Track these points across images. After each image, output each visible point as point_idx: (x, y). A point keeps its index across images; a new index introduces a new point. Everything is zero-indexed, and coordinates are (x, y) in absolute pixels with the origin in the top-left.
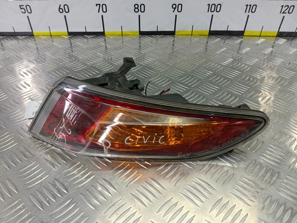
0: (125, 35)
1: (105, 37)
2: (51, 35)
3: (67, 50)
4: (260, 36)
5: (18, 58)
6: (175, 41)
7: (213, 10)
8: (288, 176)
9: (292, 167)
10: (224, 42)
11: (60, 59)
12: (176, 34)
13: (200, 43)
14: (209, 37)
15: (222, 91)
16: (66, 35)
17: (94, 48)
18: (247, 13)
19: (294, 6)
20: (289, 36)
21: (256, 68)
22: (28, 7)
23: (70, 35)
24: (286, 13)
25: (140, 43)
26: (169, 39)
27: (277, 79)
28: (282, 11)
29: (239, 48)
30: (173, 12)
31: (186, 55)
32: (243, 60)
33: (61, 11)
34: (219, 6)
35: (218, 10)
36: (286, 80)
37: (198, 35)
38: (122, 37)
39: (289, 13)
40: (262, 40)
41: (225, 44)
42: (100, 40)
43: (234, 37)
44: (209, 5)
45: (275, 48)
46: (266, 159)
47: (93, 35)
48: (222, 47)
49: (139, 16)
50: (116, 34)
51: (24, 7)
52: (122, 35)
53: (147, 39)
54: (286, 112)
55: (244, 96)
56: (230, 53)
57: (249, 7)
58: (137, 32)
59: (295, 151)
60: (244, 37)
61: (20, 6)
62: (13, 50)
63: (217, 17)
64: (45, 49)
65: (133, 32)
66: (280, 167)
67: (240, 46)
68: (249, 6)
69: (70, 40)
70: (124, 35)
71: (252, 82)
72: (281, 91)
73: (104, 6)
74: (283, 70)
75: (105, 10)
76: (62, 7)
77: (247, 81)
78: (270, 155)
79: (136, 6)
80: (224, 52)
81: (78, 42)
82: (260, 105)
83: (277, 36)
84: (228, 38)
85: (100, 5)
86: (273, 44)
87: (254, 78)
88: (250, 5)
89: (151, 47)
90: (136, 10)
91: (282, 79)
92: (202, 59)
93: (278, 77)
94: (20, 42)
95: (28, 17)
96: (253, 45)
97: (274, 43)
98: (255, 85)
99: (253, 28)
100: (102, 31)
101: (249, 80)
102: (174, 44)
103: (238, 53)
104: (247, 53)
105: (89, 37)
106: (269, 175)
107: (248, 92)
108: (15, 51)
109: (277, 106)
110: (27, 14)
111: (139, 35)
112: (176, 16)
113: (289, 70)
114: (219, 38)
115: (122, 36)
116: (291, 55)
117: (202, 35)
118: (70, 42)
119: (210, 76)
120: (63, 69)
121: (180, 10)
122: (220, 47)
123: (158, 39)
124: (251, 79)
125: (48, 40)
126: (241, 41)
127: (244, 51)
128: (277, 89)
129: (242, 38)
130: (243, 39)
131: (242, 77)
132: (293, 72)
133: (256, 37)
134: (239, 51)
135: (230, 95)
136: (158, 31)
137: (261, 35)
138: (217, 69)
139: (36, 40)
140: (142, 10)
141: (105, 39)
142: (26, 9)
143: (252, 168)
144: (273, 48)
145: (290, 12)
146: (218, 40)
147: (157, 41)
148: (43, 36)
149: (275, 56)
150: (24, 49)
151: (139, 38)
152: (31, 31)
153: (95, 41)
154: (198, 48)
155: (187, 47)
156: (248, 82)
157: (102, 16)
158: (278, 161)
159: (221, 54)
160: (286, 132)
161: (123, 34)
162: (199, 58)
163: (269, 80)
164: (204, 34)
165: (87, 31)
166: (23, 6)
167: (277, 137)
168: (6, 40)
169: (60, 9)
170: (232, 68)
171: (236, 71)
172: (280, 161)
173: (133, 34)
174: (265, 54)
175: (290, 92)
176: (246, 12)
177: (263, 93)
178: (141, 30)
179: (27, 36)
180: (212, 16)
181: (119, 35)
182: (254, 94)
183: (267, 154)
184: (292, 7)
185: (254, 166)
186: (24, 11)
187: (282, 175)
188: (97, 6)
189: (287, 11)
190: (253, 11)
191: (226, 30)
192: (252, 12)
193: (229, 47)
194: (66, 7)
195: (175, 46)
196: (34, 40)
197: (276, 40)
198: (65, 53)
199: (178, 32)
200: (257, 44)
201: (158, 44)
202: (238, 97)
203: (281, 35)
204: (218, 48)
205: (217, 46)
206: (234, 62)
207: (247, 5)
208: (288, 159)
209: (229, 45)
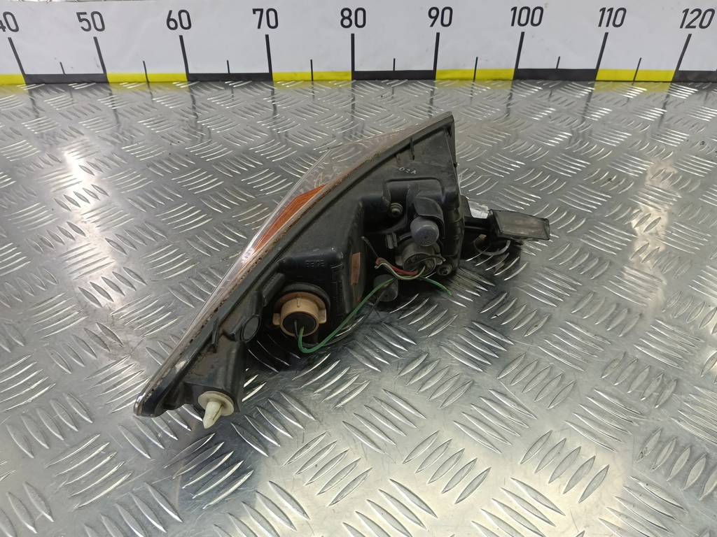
0: (321, 81)
1: (272, 85)
2: (148, 82)
3: (186, 114)
4: (634, 81)
5: (74, 133)
6: (435, 93)
7: (523, 21)
8: (698, 389)
9: (708, 367)
10: (551, 94)
11: (173, 136)
12: (437, 77)
13: (495, 98)
14: (513, 84)
15: (547, 203)
16: (182, 82)
17: (249, 109)
18: (604, 29)
19: (713, 11)
20: (702, 80)
21: (625, 152)
22: (97, 17)
23: (192, 81)
24: (694, 27)
25: (353, 100)
26: (421, 89)
27: (675, 177)
28: (686, 23)
29: (586, 108)
30: (432, 25)
31: (462, 125)
32: (594, 135)
33: (172, 24)
34: (538, 12)
35: (536, 21)
36: (695, 179)
37: (488, 80)
38: (312, 86)
39: (701, 27)
40: (639, 90)
41: (552, 99)
42: (261, 93)
43: (573, 83)
44: (515, 9)
45: (670, 107)
46: (648, 351)
47: (245, 81)
48: (545, 107)
49: (353, 36)
50: (298, 78)
51: (88, 17)
52: (312, 80)
53: (371, 90)
54: (695, 250)
55: (597, 214)
56: (565, 120)
57: (607, 14)
58: (346, 74)
59: (714, 335)
60: (596, 84)
61: (79, 14)
62: (62, 114)
63: (533, 37)
64: (136, 113)
65: (337, 73)
66: (680, 368)
67: (587, 105)
68: (608, 10)
69: (191, 91)
70: (317, 81)
71: (615, 185)
72: (682, 205)
73: (272, 14)
74: (687, 157)
75: (273, 23)
76: (175, 16)
77: (605, 182)
78: (657, 343)
79: (346, 14)
80: (549, 116)
81: (211, 96)
82: (635, 234)
83: (674, 81)
84: (559, 87)
85: (261, 10)
86: (664, 98)
87: (621, 175)
88: (611, 10)
89: (381, 107)
90: (346, 22)
91: (686, 176)
92: (499, 134)
93: (676, 172)
94: (77, 96)
95: (95, 39)
96: (617, 100)
97: (668, 96)
98: (624, 191)
99: (616, 63)
100: (267, 71)
101: (610, 180)
102: (432, 100)
103: (584, 120)
104: (603, 120)
105: (235, 84)
106: (655, 385)
107: (607, 206)
108: (67, 117)
109: (674, 237)
110: (94, 32)
111: (353, 79)
112: (438, 35)
113: (701, 157)
114: (538, 85)
115: (313, 84)
116: (706, 124)
117: (499, 80)
118: (192, 97)
119: (518, 172)
120: (181, 157)
121: (446, 21)
122: (540, 106)
123: (396, 90)
124: (615, 177)
125: (141, 92)
126: (590, 94)
127: (596, 116)
128: (674, 200)
129: (592, 86)
130: (593, 89)
131: (592, 174)
132: (712, 161)
133: (624, 83)
134: (584, 114)
135: (565, 214)
136: (396, 70)
137: (636, 80)
138: (534, 157)
139: (113, 93)
140: (360, 22)
141: (273, 89)
142: (91, 22)
143: (618, 371)
144: (664, 108)
145: (704, 24)
146: (536, 90)
147: (393, 93)
148: (130, 83)
149: (668, 126)
150: (86, 112)
151: (351, 88)
152: (101, 72)
153: (250, 94)
154: (489, 109)
155: (464, 106)
156: (605, 184)
157: (267, 37)
158: (676, 355)
159: (543, 121)
160: (695, 294)
161: (314, 79)
162: (492, 131)
163: (655, 179)
164: (503, 76)
165: (231, 72)
166: (85, 13)
167: (673, 302)
168: (45, 94)
169: (169, 20)
170: (569, 153)
171: (578, 160)
172: (681, 357)
173: (339, 78)
174: (646, 123)
175: (704, 206)
176: (600, 25)
177: (642, 208)
178: (356, 70)
179: (93, 84)
180: (523, 34)
181: (305, 81)
182: (621, 211)
183: (651, 341)
184: (709, 14)
185: (621, 367)
186: (86, 27)
187: (685, 385)
188: (254, 13)
189: (697, 23)
190: (618, 22)
191: (555, 67)
192: (614, 25)
193: (563, 107)
194: (184, 15)
195: (434, 104)
196: (109, 92)
197: (671, 90)
198: (183, 121)
199: (443, 72)
200: (626, 100)
201: (397, 99)
202: (583, 218)
203: (682, 78)
204: (536, 108)
205: (534, 104)
206: (573, 141)
207: (603, 10)
208: (698, 350)
209: (563, 102)
